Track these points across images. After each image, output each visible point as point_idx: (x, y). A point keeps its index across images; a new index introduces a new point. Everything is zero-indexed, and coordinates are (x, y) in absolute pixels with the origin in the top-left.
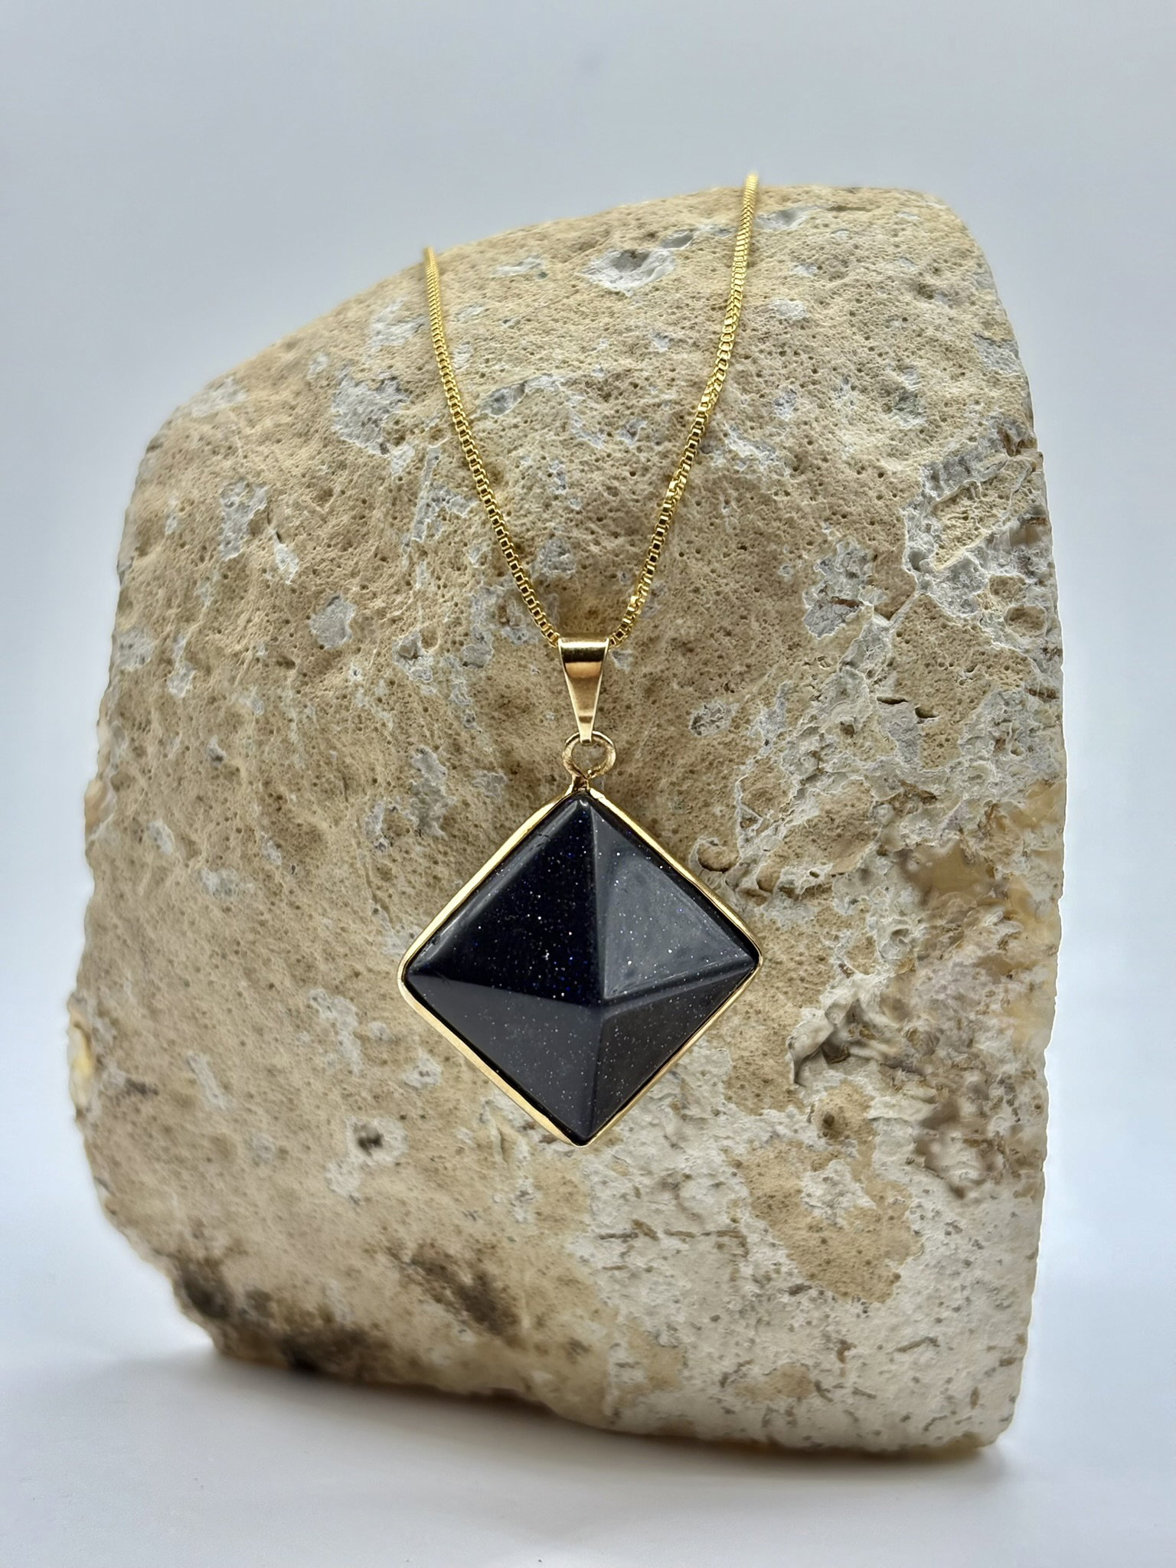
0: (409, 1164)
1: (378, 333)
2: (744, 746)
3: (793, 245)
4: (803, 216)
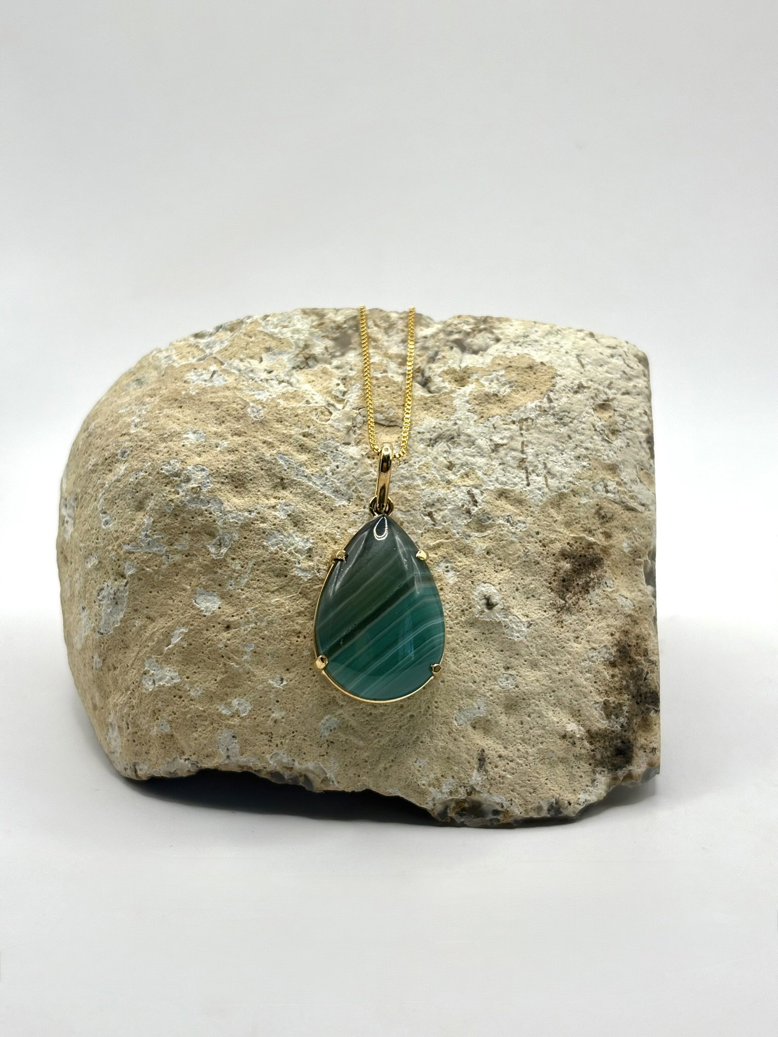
2: (271, 402)
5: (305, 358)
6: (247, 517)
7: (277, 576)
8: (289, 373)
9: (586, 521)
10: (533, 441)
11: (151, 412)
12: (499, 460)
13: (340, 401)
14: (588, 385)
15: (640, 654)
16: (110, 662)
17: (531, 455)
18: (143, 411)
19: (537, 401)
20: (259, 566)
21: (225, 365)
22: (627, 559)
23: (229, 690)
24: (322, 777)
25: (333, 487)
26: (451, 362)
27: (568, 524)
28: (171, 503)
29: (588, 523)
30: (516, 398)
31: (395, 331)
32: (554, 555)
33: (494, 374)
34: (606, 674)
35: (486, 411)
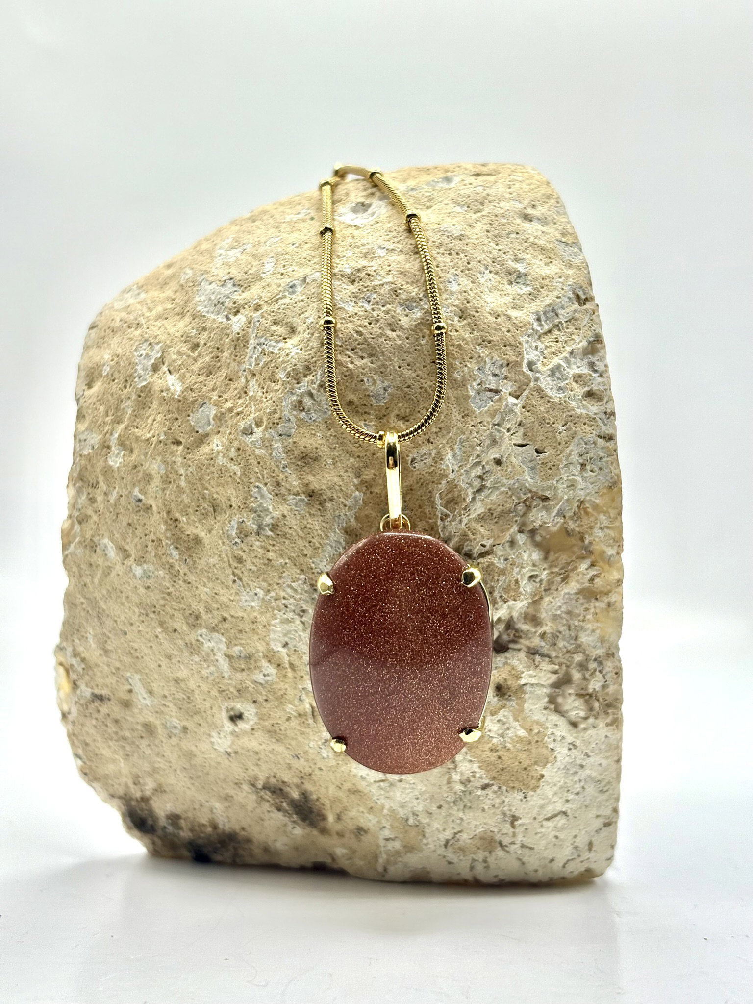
0: (259, 728)
1: (220, 255)
2: (440, 474)
3: (452, 195)
4: (457, 180)
9: (348, 817)
26: (532, 673)
31: (586, 601)
32: (302, 784)
34: (204, 820)
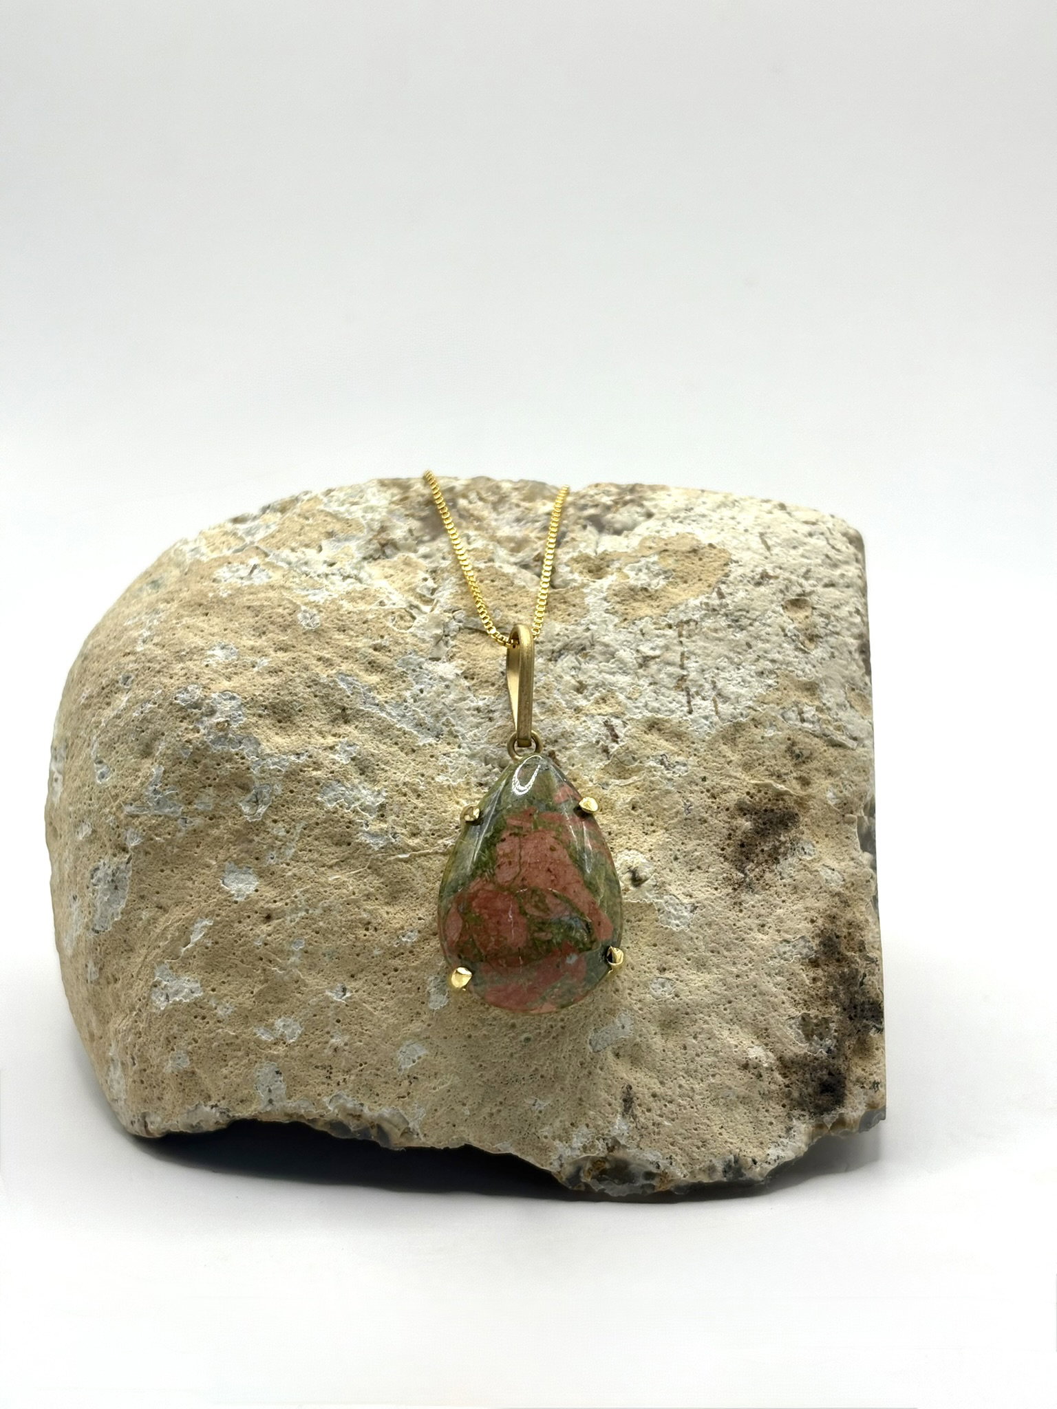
2: (330, 605)
5: (380, 544)
6: (293, 762)
7: (336, 844)
8: (358, 566)
9: (774, 762)
10: (696, 651)
11: (166, 622)
12: (650, 678)
13: (428, 602)
14: (775, 574)
15: (853, 949)
16: (108, 971)
17: (693, 671)
18: (155, 621)
19: (703, 597)
20: (312, 830)
21: (271, 557)
22: (834, 815)
23: (270, 1005)
24: (403, 1127)
25: (414, 719)
26: (582, 545)
27: (747, 767)
28: (188, 745)
29: (776, 765)
30: (674, 593)
31: (507, 506)
32: (727, 809)
33: (643, 561)
34: (805, 976)
35: (631, 611)
